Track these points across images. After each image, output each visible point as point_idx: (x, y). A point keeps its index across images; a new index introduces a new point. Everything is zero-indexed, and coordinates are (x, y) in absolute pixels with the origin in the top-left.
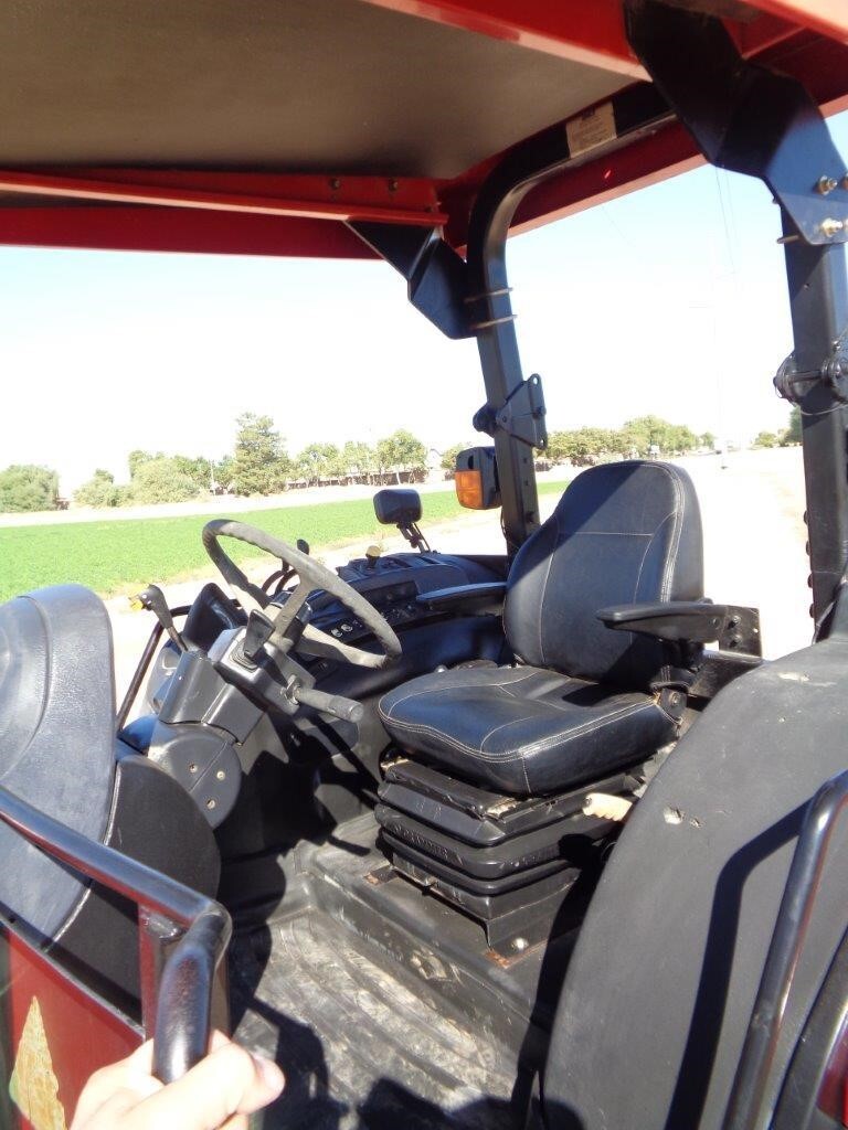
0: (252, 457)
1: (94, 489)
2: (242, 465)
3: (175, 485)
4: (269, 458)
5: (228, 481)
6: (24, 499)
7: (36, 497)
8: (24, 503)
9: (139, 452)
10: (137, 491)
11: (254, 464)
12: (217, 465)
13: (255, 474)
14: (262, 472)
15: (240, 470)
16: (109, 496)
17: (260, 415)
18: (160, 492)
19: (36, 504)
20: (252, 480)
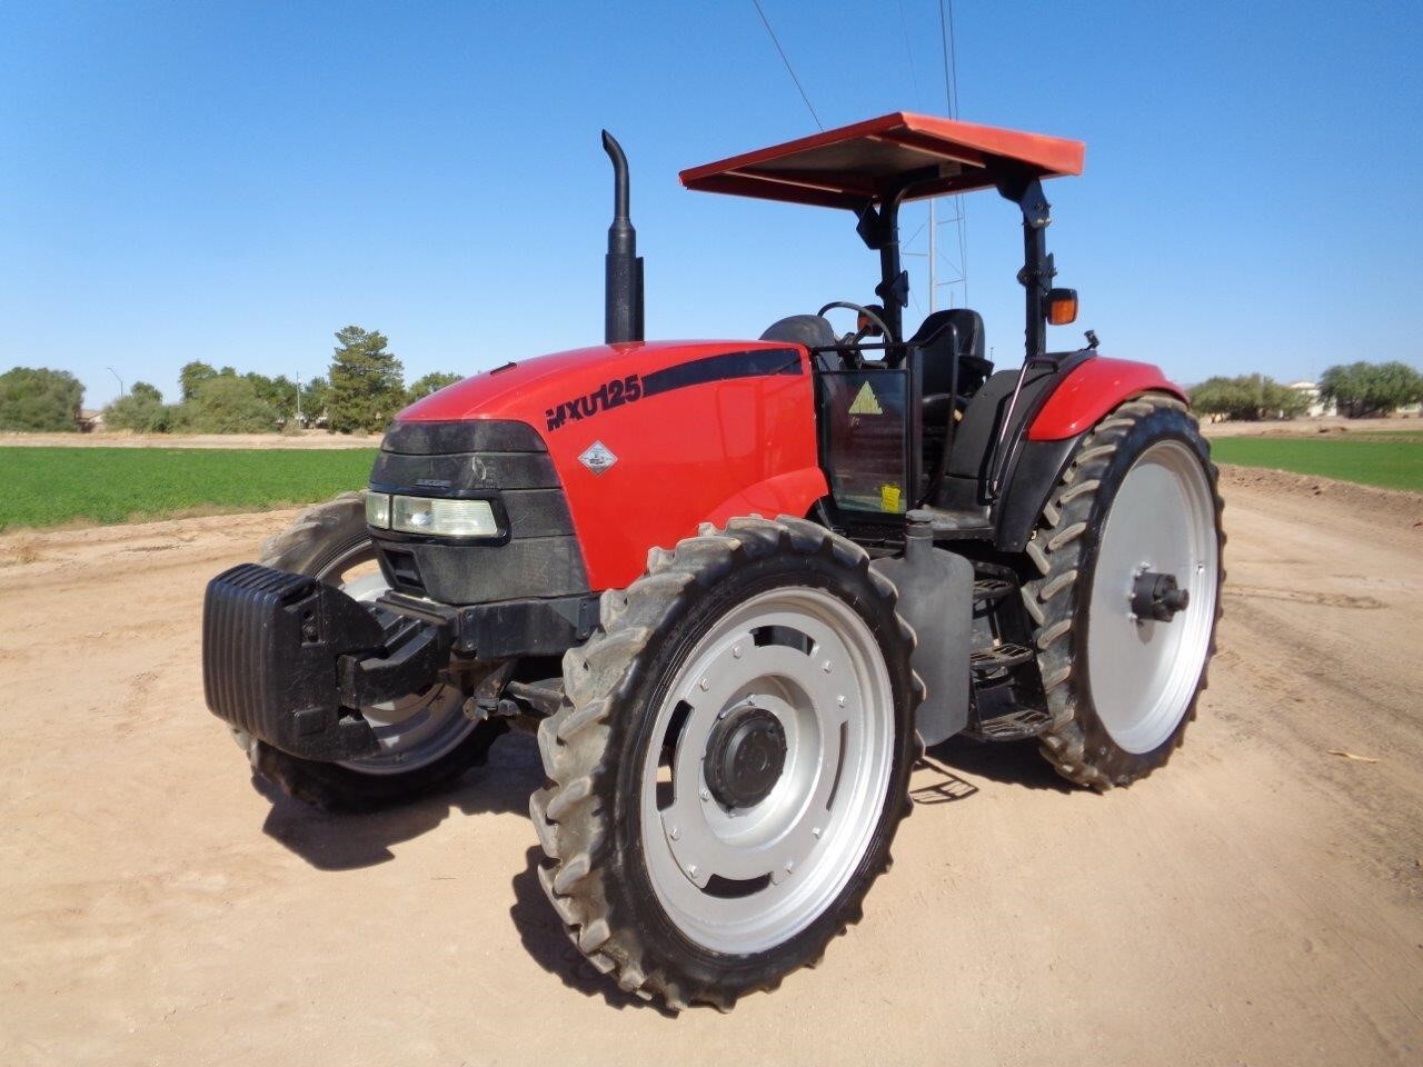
0: (356, 383)
1: (137, 408)
2: (341, 392)
3: (250, 411)
4: (377, 387)
5: (319, 412)
6: (35, 414)
7: (51, 413)
8: (35, 420)
9: (198, 365)
10: (196, 416)
11: (357, 393)
12: (304, 390)
13: (357, 406)
14: (367, 403)
15: (337, 399)
16: (155, 419)
17: (369, 330)
18: (228, 419)
19: (52, 422)
20: (353, 412)
